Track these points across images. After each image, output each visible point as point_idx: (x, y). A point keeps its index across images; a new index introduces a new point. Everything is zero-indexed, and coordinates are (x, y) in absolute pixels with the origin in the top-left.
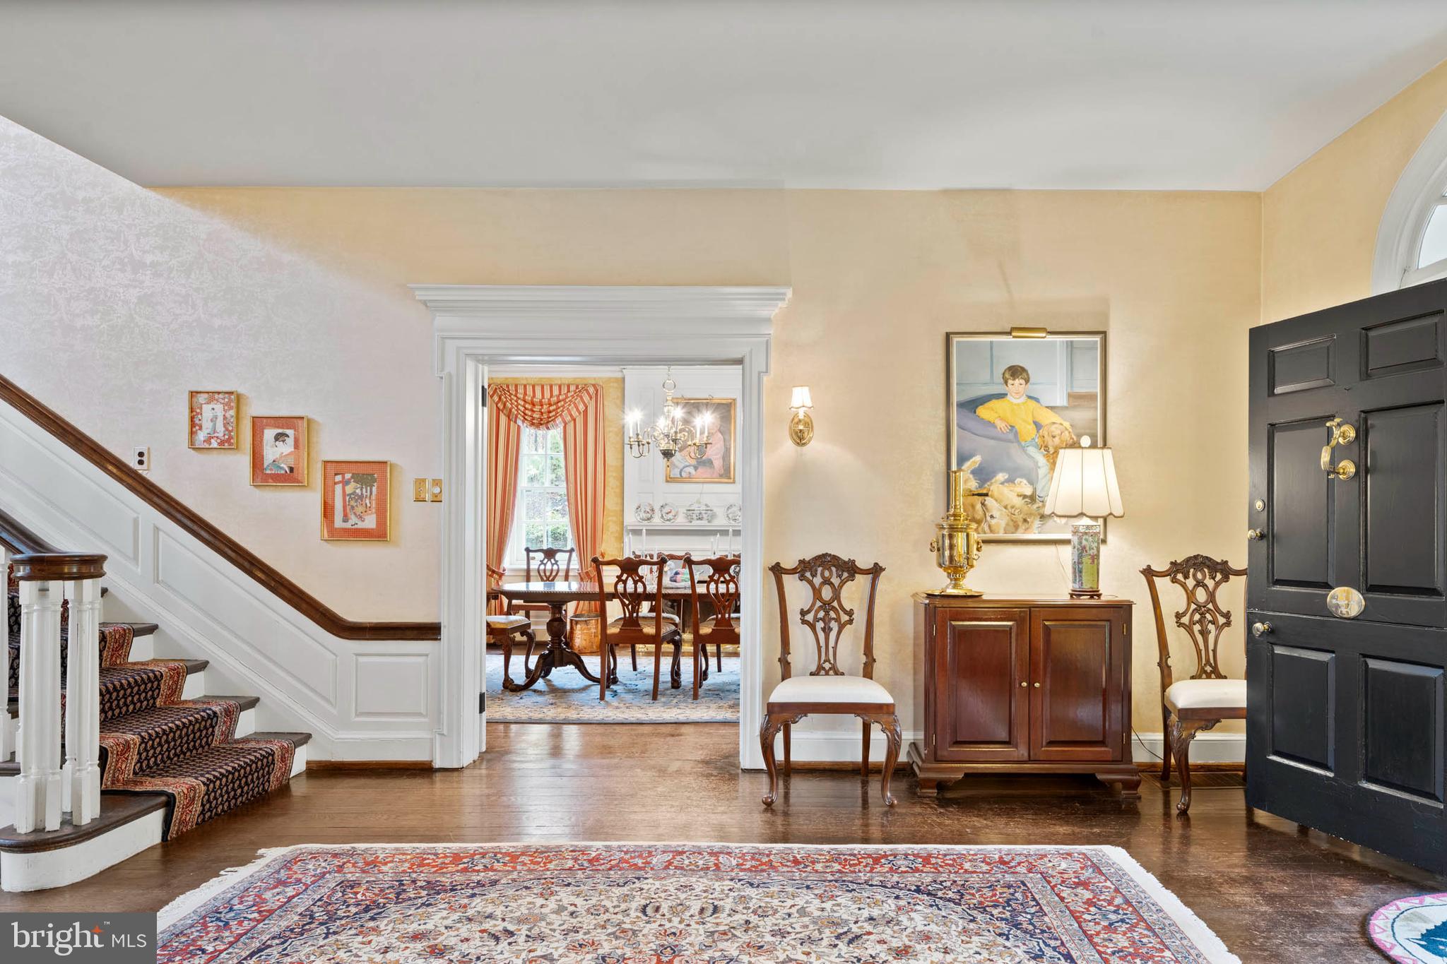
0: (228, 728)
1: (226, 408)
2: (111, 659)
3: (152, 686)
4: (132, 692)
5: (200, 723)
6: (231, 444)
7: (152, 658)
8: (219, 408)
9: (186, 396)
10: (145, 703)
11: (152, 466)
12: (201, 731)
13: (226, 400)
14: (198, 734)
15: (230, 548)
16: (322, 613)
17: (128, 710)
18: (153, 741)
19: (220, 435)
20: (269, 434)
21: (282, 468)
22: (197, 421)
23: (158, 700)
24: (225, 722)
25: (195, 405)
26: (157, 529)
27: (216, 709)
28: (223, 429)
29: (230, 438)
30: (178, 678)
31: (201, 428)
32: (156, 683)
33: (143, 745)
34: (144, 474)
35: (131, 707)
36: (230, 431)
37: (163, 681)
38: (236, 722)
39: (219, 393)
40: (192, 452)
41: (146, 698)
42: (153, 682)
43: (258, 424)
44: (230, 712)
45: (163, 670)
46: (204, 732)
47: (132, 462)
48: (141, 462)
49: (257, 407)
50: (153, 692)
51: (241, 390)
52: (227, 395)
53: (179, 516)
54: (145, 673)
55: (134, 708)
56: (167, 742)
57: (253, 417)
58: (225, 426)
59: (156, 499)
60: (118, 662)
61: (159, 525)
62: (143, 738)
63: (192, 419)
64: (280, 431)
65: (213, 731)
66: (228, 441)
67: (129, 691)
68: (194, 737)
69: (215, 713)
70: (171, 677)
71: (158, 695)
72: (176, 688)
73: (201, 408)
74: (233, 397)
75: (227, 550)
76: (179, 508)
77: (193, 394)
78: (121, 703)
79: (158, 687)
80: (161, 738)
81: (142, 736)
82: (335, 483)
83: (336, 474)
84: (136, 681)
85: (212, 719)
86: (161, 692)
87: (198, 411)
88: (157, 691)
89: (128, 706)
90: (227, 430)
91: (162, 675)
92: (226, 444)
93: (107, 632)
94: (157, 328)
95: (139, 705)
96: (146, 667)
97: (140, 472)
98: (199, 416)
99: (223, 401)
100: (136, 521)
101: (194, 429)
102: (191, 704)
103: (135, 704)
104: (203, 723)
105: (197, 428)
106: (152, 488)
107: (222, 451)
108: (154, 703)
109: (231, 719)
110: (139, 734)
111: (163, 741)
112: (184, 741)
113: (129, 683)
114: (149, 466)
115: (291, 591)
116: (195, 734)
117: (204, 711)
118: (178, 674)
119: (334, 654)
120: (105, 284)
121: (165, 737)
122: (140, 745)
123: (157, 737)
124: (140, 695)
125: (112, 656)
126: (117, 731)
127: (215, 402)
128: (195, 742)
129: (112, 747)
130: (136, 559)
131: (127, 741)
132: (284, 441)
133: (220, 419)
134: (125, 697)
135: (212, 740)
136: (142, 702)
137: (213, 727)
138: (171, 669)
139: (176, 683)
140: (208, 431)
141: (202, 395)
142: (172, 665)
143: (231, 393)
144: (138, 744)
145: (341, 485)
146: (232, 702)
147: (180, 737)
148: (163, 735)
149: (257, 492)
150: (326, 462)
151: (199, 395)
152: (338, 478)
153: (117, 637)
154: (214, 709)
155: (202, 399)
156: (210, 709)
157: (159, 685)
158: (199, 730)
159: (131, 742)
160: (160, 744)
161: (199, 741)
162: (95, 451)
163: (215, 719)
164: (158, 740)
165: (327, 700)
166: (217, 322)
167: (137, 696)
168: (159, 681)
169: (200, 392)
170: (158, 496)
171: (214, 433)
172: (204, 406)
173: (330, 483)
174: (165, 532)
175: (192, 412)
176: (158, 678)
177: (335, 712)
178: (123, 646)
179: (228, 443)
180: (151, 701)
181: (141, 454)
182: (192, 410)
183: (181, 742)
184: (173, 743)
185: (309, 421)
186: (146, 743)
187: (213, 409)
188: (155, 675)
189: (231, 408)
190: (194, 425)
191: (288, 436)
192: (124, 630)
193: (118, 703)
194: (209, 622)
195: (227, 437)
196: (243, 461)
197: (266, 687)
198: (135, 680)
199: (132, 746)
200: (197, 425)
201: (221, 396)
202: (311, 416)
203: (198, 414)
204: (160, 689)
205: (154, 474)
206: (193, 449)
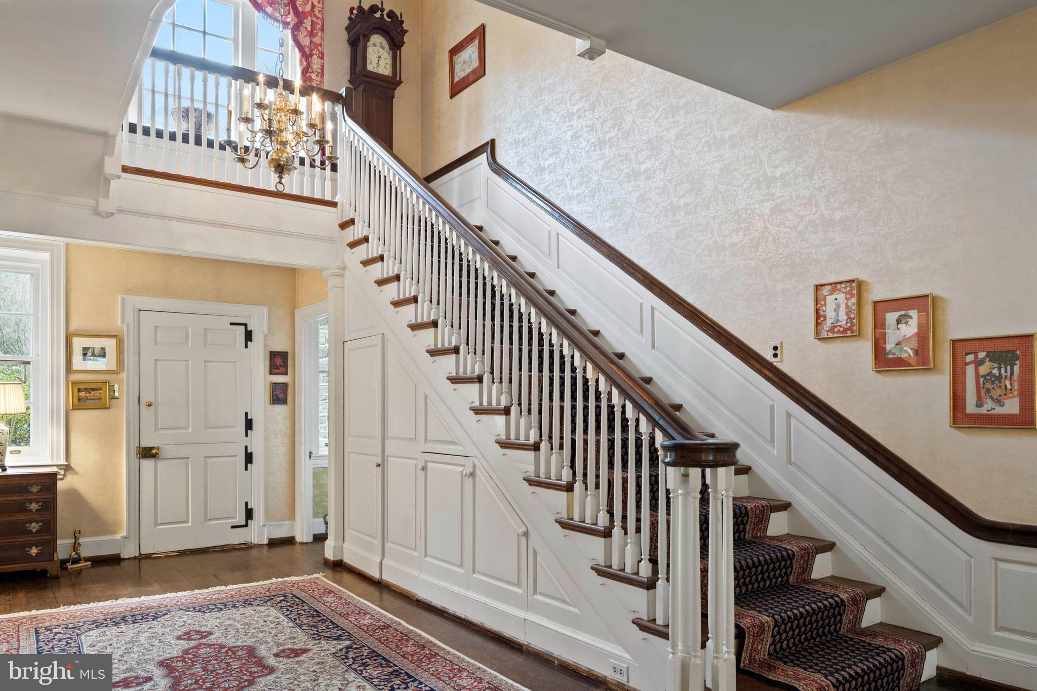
0: (855, 617)
1: (848, 296)
2: (753, 531)
3: (786, 565)
4: (768, 568)
5: (829, 611)
6: (853, 331)
7: (786, 532)
8: (841, 297)
9: (812, 291)
10: (780, 579)
11: (785, 358)
12: (830, 618)
13: (848, 289)
14: (827, 621)
15: (854, 434)
16: (953, 507)
17: (765, 585)
18: (786, 625)
19: (843, 323)
20: (891, 317)
21: (906, 351)
22: (822, 313)
23: (791, 577)
24: (852, 611)
25: (820, 297)
26: (789, 415)
27: (844, 596)
28: (845, 317)
29: (853, 325)
30: (808, 557)
31: (825, 318)
32: (789, 562)
33: (777, 629)
34: (778, 365)
35: (768, 583)
36: (852, 319)
37: (795, 560)
38: (863, 611)
39: (841, 283)
40: (819, 342)
41: (780, 575)
42: (786, 561)
43: (881, 307)
44: (857, 601)
45: (795, 549)
46: (833, 620)
47: (769, 356)
48: (775, 355)
49: (879, 292)
50: (786, 569)
51: (862, 277)
52: (848, 284)
53: (807, 403)
54: (780, 551)
55: (771, 583)
56: (798, 626)
57: (874, 302)
58: (847, 314)
59: (788, 388)
60: (759, 535)
61: (791, 412)
62: (776, 621)
63: (817, 311)
64: (903, 313)
65: (841, 619)
66: (850, 329)
67: (766, 567)
68: (823, 624)
69: (842, 601)
70: (802, 556)
71: (791, 572)
72: (807, 567)
73: (825, 300)
74: (854, 285)
75: (851, 435)
76: (807, 396)
77: (818, 288)
78: (759, 578)
79: (791, 566)
80: (792, 623)
81: (775, 619)
82: (967, 364)
83: (967, 354)
84: (771, 558)
85: (840, 607)
86: (794, 570)
87: (823, 302)
88: (790, 569)
89: (765, 581)
90: (849, 318)
91: (794, 554)
92: (849, 332)
93: (749, 507)
94: (787, 232)
95: (774, 580)
96: (781, 544)
97: (775, 364)
98: (824, 308)
99: (844, 290)
100: (772, 408)
101: (819, 321)
102: (820, 586)
103: (771, 580)
104: (832, 611)
105: (822, 319)
106: (784, 378)
107: (846, 339)
108: (788, 580)
109: (858, 608)
110: (773, 617)
111: (794, 626)
112: (814, 627)
113: (766, 560)
114: (781, 358)
115: (917, 481)
116: (824, 621)
117: (832, 598)
118: (808, 554)
119: (968, 554)
120: (746, 204)
121: (796, 622)
122: (774, 628)
123: (789, 621)
124: (775, 572)
125: (754, 529)
126: (754, 609)
127: (838, 292)
128: (824, 628)
129: (748, 628)
130: (772, 441)
131: (762, 623)
132: (906, 323)
133: (843, 307)
134: (762, 572)
135: (840, 628)
136: (777, 578)
137: (841, 615)
138: (802, 549)
139: (807, 562)
140: (832, 321)
141: (826, 287)
142: (803, 544)
143: (852, 281)
144: (772, 627)
145: (973, 365)
146: (859, 591)
147: (810, 622)
148: (795, 620)
149: (879, 377)
150: (954, 342)
151: (823, 288)
152: (970, 358)
153: (757, 512)
154: (841, 595)
155: (825, 291)
156: (838, 596)
157: (791, 563)
158: (828, 617)
159: (766, 625)
160: (792, 628)
161: (827, 628)
162: (740, 348)
163: (843, 607)
164: (790, 624)
165: (961, 605)
166: (838, 215)
167: (773, 573)
168: (791, 560)
169: (824, 285)
170: (790, 386)
171: (837, 322)
172: (827, 297)
173: (959, 362)
174: (795, 418)
175: (817, 304)
176: (791, 557)
177: (970, 620)
178: (762, 521)
179: (850, 332)
180: (785, 578)
181: (775, 348)
182: (817, 302)
183: (811, 628)
184: (803, 628)
185: (934, 298)
186: (779, 627)
187: (836, 299)
188: (788, 553)
189: (852, 296)
190: (819, 317)
191: (911, 317)
192: (763, 507)
193: (757, 578)
194: (836, 506)
195: (849, 325)
196: (865, 348)
197: (891, 578)
198: (770, 556)
199: (767, 629)
200: (822, 316)
201: (843, 285)
202: (936, 292)
203: (822, 305)
204: (792, 568)
205: (786, 366)
206: (819, 339)
